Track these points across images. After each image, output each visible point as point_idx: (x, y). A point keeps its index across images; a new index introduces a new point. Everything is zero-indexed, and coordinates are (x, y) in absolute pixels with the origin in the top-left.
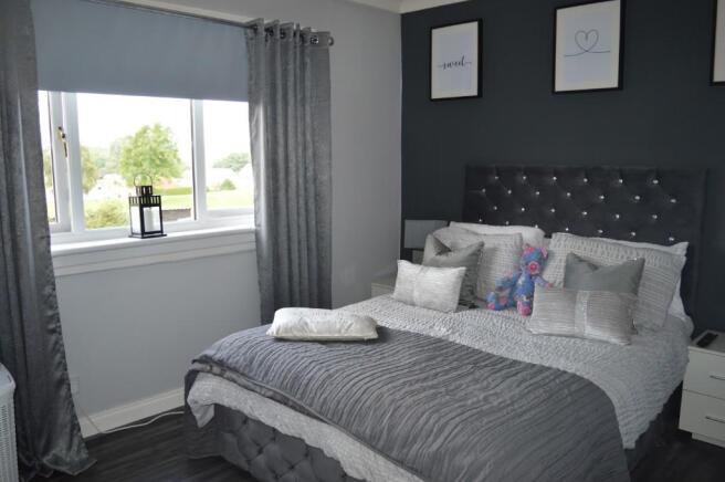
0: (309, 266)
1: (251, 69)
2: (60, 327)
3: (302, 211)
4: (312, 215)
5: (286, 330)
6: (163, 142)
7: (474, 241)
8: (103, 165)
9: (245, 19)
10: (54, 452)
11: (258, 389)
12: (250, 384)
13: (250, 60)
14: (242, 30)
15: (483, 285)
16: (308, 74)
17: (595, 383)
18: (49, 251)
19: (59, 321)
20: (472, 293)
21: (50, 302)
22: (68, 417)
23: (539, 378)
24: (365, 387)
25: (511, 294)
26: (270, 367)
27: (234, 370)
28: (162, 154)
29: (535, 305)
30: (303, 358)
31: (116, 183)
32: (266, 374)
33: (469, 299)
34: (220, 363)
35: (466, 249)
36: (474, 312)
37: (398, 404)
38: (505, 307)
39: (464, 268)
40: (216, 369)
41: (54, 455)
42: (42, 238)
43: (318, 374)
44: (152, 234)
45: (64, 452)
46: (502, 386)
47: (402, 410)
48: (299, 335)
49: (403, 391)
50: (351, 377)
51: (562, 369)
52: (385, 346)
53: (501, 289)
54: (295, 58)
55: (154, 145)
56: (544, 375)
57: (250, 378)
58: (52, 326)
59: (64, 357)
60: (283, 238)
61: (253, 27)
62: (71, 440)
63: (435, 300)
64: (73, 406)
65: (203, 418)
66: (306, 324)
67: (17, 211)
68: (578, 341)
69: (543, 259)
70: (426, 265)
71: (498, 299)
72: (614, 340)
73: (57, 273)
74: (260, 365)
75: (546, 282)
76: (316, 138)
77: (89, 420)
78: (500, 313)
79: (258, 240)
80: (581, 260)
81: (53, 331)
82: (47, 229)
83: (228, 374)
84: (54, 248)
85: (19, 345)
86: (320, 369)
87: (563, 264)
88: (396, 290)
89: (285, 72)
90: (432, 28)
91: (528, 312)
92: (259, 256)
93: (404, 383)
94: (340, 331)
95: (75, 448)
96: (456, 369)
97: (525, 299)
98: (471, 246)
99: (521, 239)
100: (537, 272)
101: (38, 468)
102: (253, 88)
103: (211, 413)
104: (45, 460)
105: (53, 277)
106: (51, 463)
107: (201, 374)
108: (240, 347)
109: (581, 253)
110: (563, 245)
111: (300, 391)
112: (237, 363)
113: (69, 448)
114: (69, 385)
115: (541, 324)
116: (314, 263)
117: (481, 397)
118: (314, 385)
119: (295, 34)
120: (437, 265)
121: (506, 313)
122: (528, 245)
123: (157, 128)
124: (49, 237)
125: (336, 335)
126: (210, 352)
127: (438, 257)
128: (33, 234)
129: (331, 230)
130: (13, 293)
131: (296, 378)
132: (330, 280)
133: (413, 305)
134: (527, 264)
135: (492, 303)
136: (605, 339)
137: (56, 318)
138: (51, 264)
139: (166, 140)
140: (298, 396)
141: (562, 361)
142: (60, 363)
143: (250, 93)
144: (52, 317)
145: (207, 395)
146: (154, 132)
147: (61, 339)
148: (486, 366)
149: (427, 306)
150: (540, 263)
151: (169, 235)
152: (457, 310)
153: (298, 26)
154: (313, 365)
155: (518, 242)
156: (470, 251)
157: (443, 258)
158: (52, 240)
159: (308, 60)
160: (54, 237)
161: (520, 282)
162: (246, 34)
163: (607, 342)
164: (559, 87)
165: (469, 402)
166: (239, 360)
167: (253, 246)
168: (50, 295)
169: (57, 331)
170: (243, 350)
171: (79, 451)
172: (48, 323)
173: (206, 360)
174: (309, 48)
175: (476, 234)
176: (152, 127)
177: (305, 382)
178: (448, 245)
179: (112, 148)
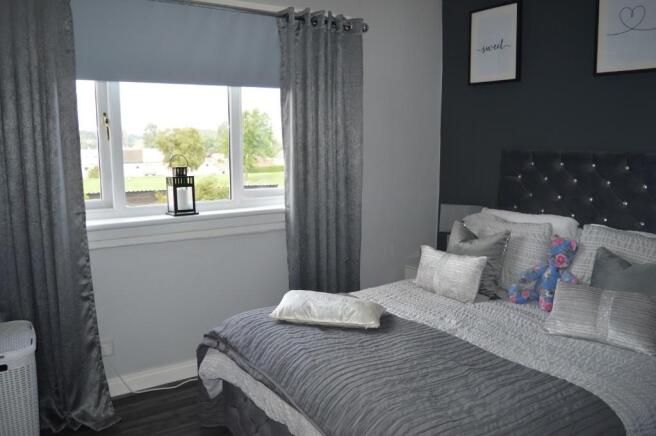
0: (338, 247)
1: (282, 57)
2: (92, 295)
3: (332, 194)
4: (342, 197)
5: (289, 313)
6: (260, 126)
7: (502, 228)
8: (212, 146)
9: (277, 9)
10: (82, 408)
11: (251, 371)
12: (245, 364)
13: (282, 48)
14: (274, 19)
15: (508, 275)
16: (340, 60)
17: (605, 400)
18: (85, 226)
19: (92, 290)
20: (496, 282)
21: (84, 272)
22: (98, 377)
23: (540, 389)
24: (345, 383)
25: (535, 287)
26: (264, 350)
27: (235, 349)
28: (258, 136)
29: (555, 302)
30: (294, 344)
31: (219, 161)
32: (259, 358)
33: (492, 289)
34: (225, 341)
35: (492, 236)
36: (493, 304)
37: (373, 406)
38: (528, 300)
39: (485, 258)
40: (222, 346)
41: (83, 411)
42: (78, 214)
43: (304, 363)
44: (186, 212)
45: (92, 408)
46: (494, 396)
47: (375, 414)
48: (301, 318)
49: (382, 392)
50: (334, 371)
51: (569, 379)
52: (383, 338)
53: (524, 281)
54: (326, 44)
55: (251, 128)
56: (546, 386)
57: (246, 358)
58: (85, 294)
59: (96, 322)
60: (311, 220)
61: (285, 16)
62: (99, 398)
63: (453, 289)
64: (103, 367)
65: (214, 391)
66: (309, 308)
67: (53, 189)
68: (599, 346)
69: (572, 251)
70: (450, 252)
71: (520, 292)
72: (640, 348)
73: (91, 246)
74: (257, 347)
75: (574, 277)
76: (348, 123)
77: (122, 380)
78: (521, 307)
79: (287, 220)
80: (611, 256)
81: (87, 299)
82: (83, 206)
83: (231, 352)
84: (89, 223)
85: (53, 310)
86: (307, 358)
87: (593, 259)
88: (418, 276)
89: (316, 59)
90: (471, 12)
91: (549, 309)
92: (288, 235)
93: (386, 383)
94: (341, 318)
95: (102, 405)
96: (450, 369)
97: (547, 294)
98: (496, 234)
99: (551, 230)
100: (565, 265)
101: (69, 422)
102: (285, 74)
103: (220, 388)
104: (74, 414)
105: (88, 250)
106: (79, 418)
107: (210, 350)
108: (244, 327)
109: (613, 248)
110: (596, 238)
111: (285, 379)
112: (237, 342)
113: (97, 405)
114: (100, 348)
115: (559, 324)
116: (343, 243)
117: (466, 407)
118: (299, 374)
119: (326, 22)
120: (460, 252)
121: (527, 308)
122: (556, 236)
123: (255, 113)
124: (84, 213)
125: (336, 321)
126: (218, 329)
127: (462, 244)
128: (69, 210)
129: (360, 212)
130: (48, 263)
131: (283, 366)
132: (359, 261)
133: (433, 292)
134: (554, 256)
135: (514, 295)
136: (629, 346)
137: (89, 287)
138: (86, 238)
139: (262, 124)
140: (282, 384)
141: (574, 369)
142: (92, 328)
143: (282, 79)
144: (85, 286)
145: (212, 370)
146: (253, 117)
147: (94, 306)
148: (484, 369)
149: (446, 295)
150: (568, 257)
151: (201, 214)
152: (476, 300)
153: (330, 13)
154: (302, 352)
155: (547, 231)
156: (494, 240)
157: (467, 245)
158: (87, 216)
159: (340, 47)
160: (89, 213)
161: (546, 275)
162: (278, 22)
163: (633, 350)
164: (601, 69)
165: (450, 412)
166: (238, 340)
167: (283, 226)
168: (85, 266)
169: (90, 298)
170: (245, 331)
171: (106, 408)
172: (83, 291)
173: (213, 336)
174: (342, 35)
175: (505, 221)
176: (251, 112)
177: (291, 369)
178: (476, 233)
179: (220, 131)
